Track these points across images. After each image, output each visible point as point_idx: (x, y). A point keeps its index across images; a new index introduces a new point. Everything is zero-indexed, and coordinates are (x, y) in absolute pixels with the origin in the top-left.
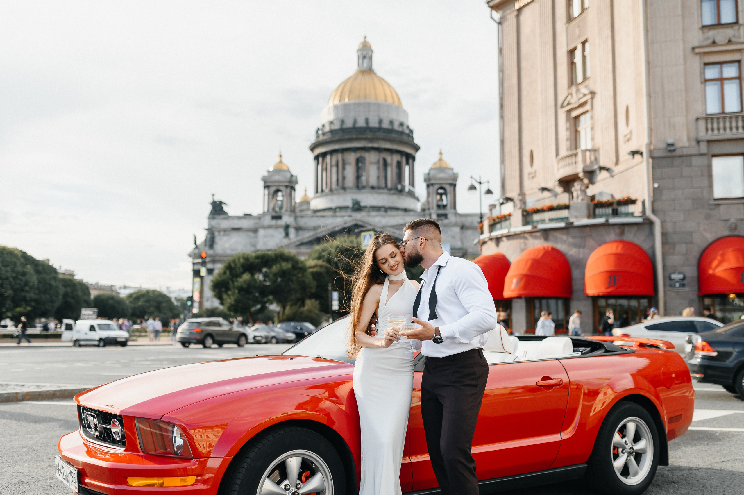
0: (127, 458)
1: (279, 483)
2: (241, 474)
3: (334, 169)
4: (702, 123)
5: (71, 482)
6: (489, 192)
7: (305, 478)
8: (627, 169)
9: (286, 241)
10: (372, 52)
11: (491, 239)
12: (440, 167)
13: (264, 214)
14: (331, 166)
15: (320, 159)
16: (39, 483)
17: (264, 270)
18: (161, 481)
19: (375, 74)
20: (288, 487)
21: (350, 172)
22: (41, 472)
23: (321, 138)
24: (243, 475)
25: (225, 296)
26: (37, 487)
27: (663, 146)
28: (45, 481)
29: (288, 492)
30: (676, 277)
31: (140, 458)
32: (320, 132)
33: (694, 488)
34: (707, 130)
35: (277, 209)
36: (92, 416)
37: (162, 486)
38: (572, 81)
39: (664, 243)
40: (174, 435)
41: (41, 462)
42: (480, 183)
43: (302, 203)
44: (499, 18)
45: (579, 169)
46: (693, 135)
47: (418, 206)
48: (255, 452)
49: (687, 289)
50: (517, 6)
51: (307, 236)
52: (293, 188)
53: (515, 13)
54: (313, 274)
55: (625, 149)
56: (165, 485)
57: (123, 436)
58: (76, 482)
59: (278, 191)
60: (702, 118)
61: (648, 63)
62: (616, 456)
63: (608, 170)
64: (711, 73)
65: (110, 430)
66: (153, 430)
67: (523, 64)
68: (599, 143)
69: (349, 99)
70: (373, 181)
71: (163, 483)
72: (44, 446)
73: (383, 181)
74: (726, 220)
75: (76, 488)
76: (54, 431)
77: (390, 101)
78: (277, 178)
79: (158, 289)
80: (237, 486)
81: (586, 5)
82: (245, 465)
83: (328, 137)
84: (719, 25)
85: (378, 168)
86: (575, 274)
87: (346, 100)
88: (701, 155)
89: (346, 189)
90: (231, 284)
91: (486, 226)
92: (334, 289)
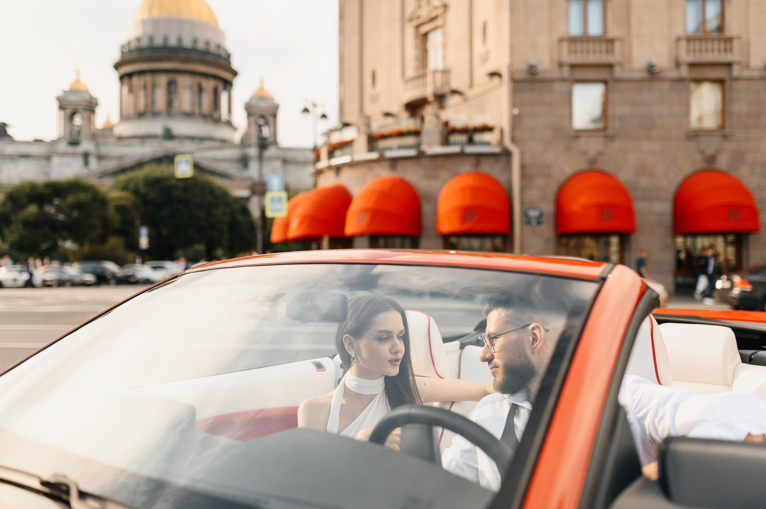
3: (142, 92)
4: (565, 45)
6: (324, 116)
8: (483, 94)
9: (84, 171)
11: (330, 167)
12: (261, 97)
13: (59, 139)
14: (139, 88)
15: (126, 80)
17: (56, 201)
21: (161, 96)
23: (127, 57)
27: (525, 68)
30: (533, 213)
32: (126, 50)
34: (570, 52)
35: (74, 134)
39: (523, 176)
42: (314, 107)
43: (104, 130)
45: (428, 92)
46: (556, 58)
47: (237, 137)
49: (543, 227)
51: (110, 165)
52: (93, 111)
54: (117, 208)
55: (481, 72)
59: (74, 113)
60: (565, 40)
63: (461, 94)
68: (451, 64)
69: (159, 13)
70: (187, 107)
73: (197, 105)
74: (584, 153)
77: (204, 19)
78: (74, 98)
83: (135, 55)
85: (192, 94)
86: (426, 209)
87: (156, 14)
88: (563, 80)
89: (155, 114)
90: (13, 218)
91: (324, 153)
92: (144, 224)
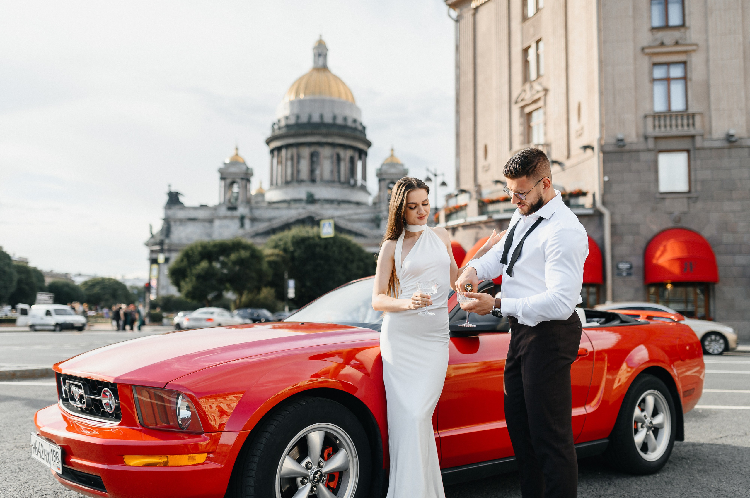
0: (120, 434)
1: (299, 461)
2: (259, 450)
3: (289, 163)
4: (650, 121)
5: (52, 462)
6: (444, 184)
7: (327, 455)
8: (578, 164)
9: (241, 232)
10: (327, 50)
12: (392, 163)
13: (220, 205)
14: (287, 160)
15: (276, 153)
16: (6, 465)
17: (222, 258)
18: (165, 460)
19: (330, 72)
20: (310, 465)
21: (304, 166)
22: (7, 454)
23: (277, 132)
24: (261, 451)
25: (183, 284)
26: (3, 470)
27: (613, 141)
28: (12, 463)
29: (310, 471)
30: (623, 266)
31: (138, 432)
32: (276, 127)
33: (708, 464)
34: (654, 126)
35: (233, 200)
36: (76, 386)
37: (166, 464)
38: (526, 78)
39: (613, 234)
40: (178, 406)
41: (6, 443)
42: (436, 175)
43: (257, 195)
44: (457, 16)
46: (641, 132)
47: (370, 200)
48: (274, 425)
49: (633, 278)
50: (474, 5)
51: (262, 227)
52: (248, 181)
53: (472, 12)
54: (270, 263)
55: (576, 145)
56: (170, 464)
57: (117, 408)
58: (59, 462)
59: (233, 183)
60: (650, 116)
61: (601, 62)
62: (636, 431)
63: (560, 164)
64: (659, 73)
65: (100, 401)
66: (153, 401)
67: (479, 61)
68: (551, 138)
69: (305, 95)
70: (327, 175)
71: (167, 462)
72: (8, 426)
73: (336, 174)
74: (671, 213)
75: (59, 469)
76: (18, 411)
77: (344, 98)
78: (233, 170)
79: (113, 277)
80: (255, 465)
81: (541, 5)
82: (264, 441)
83: (283, 131)
84: (666, 27)
85: (332, 163)
87: (302, 96)
88: (649, 150)
89: (300, 182)
90: (188, 272)
91: (442, 215)
92: (291, 277)
